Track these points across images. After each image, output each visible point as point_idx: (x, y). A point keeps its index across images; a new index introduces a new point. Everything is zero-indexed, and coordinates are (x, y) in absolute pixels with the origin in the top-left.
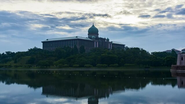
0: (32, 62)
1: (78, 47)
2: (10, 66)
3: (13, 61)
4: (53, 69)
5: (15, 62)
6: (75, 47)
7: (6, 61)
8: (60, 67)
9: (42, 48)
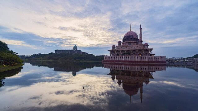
0: (50, 58)
1: (69, 53)
2: (40, 59)
3: (41, 58)
4: (59, 61)
5: (43, 58)
6: (68, 53)
7: (38, 57)
8: (62, 60)
9: (55, 53)
